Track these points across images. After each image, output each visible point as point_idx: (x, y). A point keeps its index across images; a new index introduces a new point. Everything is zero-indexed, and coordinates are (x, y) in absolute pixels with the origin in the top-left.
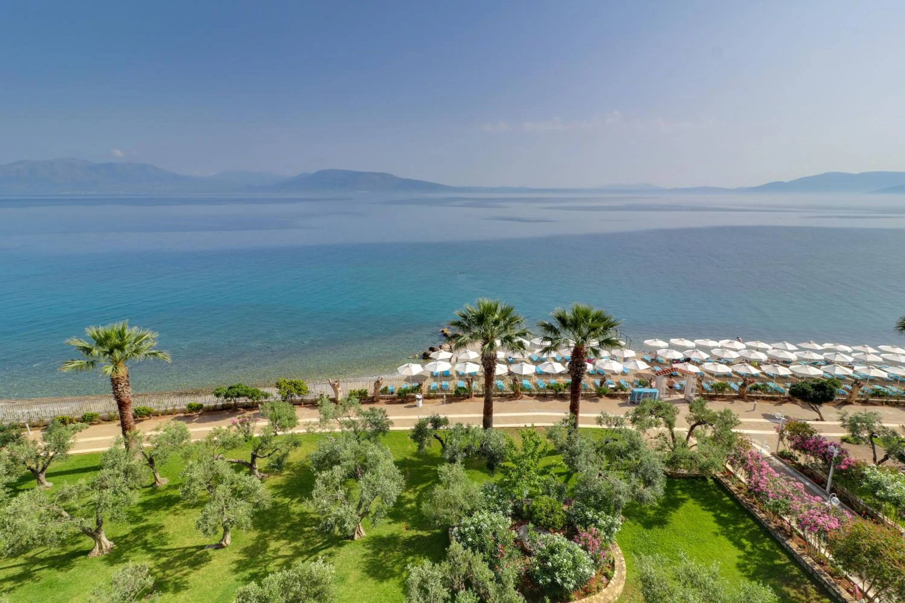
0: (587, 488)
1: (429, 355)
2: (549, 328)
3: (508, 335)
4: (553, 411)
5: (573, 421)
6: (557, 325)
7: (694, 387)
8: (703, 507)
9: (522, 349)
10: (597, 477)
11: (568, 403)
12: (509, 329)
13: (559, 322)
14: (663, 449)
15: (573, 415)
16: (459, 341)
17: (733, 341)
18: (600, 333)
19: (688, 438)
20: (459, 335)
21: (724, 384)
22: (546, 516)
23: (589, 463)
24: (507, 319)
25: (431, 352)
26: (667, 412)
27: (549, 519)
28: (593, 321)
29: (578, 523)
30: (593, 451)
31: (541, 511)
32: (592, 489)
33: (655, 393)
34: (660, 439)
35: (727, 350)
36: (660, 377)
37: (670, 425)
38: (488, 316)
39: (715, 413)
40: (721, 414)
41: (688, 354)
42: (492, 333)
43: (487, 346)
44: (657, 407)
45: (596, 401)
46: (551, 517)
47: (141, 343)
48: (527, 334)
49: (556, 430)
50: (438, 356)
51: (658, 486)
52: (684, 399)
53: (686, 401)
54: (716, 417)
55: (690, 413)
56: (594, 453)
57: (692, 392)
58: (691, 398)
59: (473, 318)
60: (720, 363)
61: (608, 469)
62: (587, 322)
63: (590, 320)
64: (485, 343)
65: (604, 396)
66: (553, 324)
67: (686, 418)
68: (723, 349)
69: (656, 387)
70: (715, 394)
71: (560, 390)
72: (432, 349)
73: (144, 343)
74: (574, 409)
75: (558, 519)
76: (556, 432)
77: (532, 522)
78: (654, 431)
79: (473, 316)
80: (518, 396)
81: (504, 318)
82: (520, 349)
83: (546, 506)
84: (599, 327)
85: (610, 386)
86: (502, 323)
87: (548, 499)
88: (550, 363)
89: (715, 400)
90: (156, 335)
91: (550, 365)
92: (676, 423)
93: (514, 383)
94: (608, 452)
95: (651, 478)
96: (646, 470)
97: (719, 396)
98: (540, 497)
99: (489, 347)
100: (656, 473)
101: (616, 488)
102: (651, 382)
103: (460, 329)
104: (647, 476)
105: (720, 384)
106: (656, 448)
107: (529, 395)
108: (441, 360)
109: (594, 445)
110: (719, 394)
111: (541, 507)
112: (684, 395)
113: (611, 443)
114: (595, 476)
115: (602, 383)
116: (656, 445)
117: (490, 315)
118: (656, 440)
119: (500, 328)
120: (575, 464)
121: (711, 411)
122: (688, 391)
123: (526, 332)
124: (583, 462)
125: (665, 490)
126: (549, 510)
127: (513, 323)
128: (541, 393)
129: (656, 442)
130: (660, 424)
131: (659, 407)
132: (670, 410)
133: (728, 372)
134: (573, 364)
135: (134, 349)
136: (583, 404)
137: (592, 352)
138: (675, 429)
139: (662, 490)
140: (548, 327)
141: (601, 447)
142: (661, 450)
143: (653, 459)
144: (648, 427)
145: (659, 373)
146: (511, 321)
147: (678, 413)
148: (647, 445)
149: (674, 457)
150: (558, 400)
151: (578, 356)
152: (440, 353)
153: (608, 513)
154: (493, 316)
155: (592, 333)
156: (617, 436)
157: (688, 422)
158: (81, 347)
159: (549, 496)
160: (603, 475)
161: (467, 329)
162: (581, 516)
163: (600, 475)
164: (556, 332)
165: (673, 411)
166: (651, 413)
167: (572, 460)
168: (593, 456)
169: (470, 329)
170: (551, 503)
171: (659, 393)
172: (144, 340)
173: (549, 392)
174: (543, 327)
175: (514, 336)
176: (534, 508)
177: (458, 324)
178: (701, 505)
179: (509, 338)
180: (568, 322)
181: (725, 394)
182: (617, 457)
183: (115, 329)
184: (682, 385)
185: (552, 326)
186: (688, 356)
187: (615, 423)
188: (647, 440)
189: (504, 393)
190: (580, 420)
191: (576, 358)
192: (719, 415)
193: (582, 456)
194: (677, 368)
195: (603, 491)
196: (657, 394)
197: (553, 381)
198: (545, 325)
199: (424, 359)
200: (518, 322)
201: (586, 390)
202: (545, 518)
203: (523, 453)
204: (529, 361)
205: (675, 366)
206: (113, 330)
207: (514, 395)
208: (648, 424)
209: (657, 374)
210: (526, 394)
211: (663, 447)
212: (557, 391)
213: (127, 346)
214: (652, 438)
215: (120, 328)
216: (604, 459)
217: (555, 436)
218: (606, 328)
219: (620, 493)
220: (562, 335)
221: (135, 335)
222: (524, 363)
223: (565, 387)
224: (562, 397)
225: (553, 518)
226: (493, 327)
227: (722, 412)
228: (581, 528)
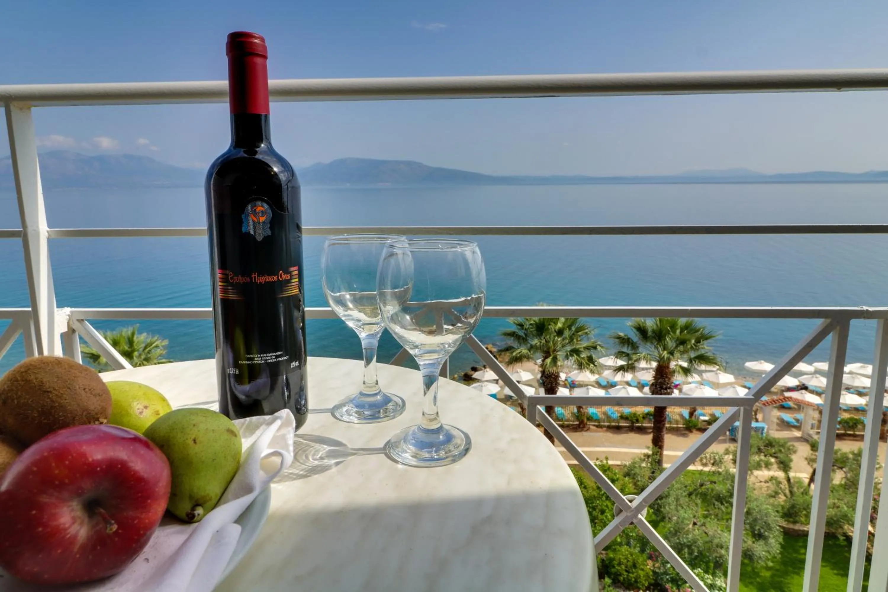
0: (678, 539)
1: (472, 375)
2: (625, 341)
3: (575, 349)
4: (629, 446)
5: (658, 457)
6: (635, 337)
7: (814, 422)
8: (835, 572)
9: (592, 365)
10: (691, 526)
11: (651, 436)
12: (575, 340)
13: (637, 333)
14: (777, 496)
15: (657, 449)
16: (514, 354)
17: (866, 365)
18: (692, 347)
19: (809, 485)
20: (513, 348)
21: (856, 420)
22: (626, 571)
23: (679, 508)
24: (573, 329)
25: (473, 372)
26: (780, 451)
27: (631, 575)
28: (681, 332)
29: (668, 582)
30: (684, 494)
31: (620, 564)
32: (685, 541)
33: (763, 429)
34: (773, 484)
35: (859, 376)
36: (768, 409)
37: (785, 466)
38: (550, 325)
39: (845, 454)
40: (853, 454)
41: (804, 379)
42: (554, 345)
43: (549, 361)
44: (767, 444)
45: (684, 435)
46: (633, 573)
47: (150, 351)
48: (598, 347)
49: (635, 467)
50: (483, 377)
51: (772, 541)
52: (801, 438)
53: (804, 439)
54: (848, 458)
55: (811, 452)
56: (686, 496)
57: (812, 428)
58: (810, 435)
59: (531, 326)
60: (849, 393)
61: (706, 517)
62: (674, 332)
63: (678, 331)
64: (546, 358)
65: (694, 431)
66: (629, 336)
67: (806, 459)
68: (854, 375)
69: (764, 421)
70: (843, 432)
71: (637, 421)
72: (475, 369)
73: (153, 350)
74: (658, 442)
75: (642, 576)
76: (635, 469)
77: (609, 577)
78: (763, 474)
79: (531, 324)
80: (584, 427)
81: (570, 327)
82: (589, 365)
83: (626, 558)
84: (690, 341)
85: (702, 418)
86: (567, 333)
87: (628, 551)
88: (624, 388)
89: (845, 440)
90: (166, 342)
91: (623, 390)
92: (792, 465)
93: (579, 411)
94: (704, 496)
95: (762, 531)
96: (755, 520)
97: (850, 435)
98: (618, 547)
99: (550, 363)
100: (769, 525)
101: (716, 541)
102: (756, 414)
103: (514, 340)
104: (757, 528)
105: (851, 419)
106: (767, 495)
107: (597, 426)
108: (487, 381)
109: (686, 487)
110: (849, 432)
111: (620, 559)
112: (800, 433)
113: (709, 485)
114: (688, 525)
115: (691, 414)
116: (768, 490)
117: (552, 324)
118: (767, 484)
119: (563, 340)
120: (662, 510)
121: (840, 450)
122: (807, 428)
123: (597, 345)
124: (673, 507)
125: (783, 547)
126: (630, 564)
127: (580, 333)
128: (613, 424)
129: (767, 487)
130: (771, 464)
131: (770, 444)
132: (784, 449)
133: (861, 404)
134: (656, 386)
135: (143, 357)
136: (668, 439)
137: (680, 370)
138: (792, 474)
139: (778, 546)
140: (624, 339)
141: (695, 490)
142: (774, 497)
143: (765, 506)
144: (756, 469)
145: (767, 403)
146: (578, 330)
147: (795, 452)
148: (754, 489)
149: (793, 506)
150: (635, 433)
151: (662, 376)
152: (486, 373)
153: (706, 572)
154: (556, 324)
155: (681, 348)
156: (715, 479)
157: (809, 464)
158: (88, 354)
159: (630, 547)
160: (699, 523)
161: (522, 339)
162: (672, 574)
163: (695, 524)
164: (634, 346)
165: (789, 449)
166: (760, 450)
167: (658, 504)
168: (684, 500)
169: (526, 340)
170: (632, 555)
171: (768, 429)
172: (153, 348)
173: (623, 424)
174: (617, 340)
175: (582, 350)
176: (611, 560)
177: (512, 334)
178: (832, 569)
179: (576, 352)
180: (650, 334)
181: (857, 433)
182: (716, 503)
183: (123, 334)
184: (797, 420)
185: (629, 339)
186: (805, 382)
187: (712, 462)
188: (754, 484)
189: (566, 423)
190: (664, 459)
191: (659, 379)
192: (851, 456)
193: (671, 499)
194: (791, 398)
195: (700, 543)
196: (765, 430)
197: (627, 410)
198: (619, 338)
199: (465, 380)
200: (586, 333)
201: (670, 422)
202: (625, 573)
203: (595, 493)
204: (596, 386)
205: (787, 394)
206: (121, 335)
207: (579, 426)
208: (756, 465)
209: (764, 404)
210: (594, 425)
211: (777, 493)
212: (633, 423)
213: (136, 354)
214: (761, 482)
215: (130, 333)
216: (700, 505)
217: (635, 474)
218: (698, 341)
219: (722, 547)
220: (641, 349)
221: (143, 342)
222: (590, 387)
223: (644, 418)
224: (641, 430)
225: (636, 574)
226: (556, 338)
227: (856, 452)
228: (672, 588)
